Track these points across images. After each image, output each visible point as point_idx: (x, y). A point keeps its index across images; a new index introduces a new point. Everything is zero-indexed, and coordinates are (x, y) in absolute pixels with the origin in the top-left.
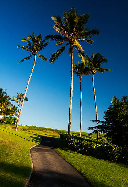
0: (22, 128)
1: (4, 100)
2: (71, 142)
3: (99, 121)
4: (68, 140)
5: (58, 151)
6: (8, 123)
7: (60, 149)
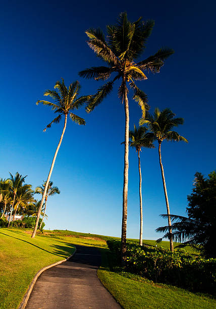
0: (49, 233)
1: (24, 192)
2: (128, 254)
3: (176, 217)
4: (121, 251)
5: (101, 273)
6: (28, 226)
7: (107, 270)
